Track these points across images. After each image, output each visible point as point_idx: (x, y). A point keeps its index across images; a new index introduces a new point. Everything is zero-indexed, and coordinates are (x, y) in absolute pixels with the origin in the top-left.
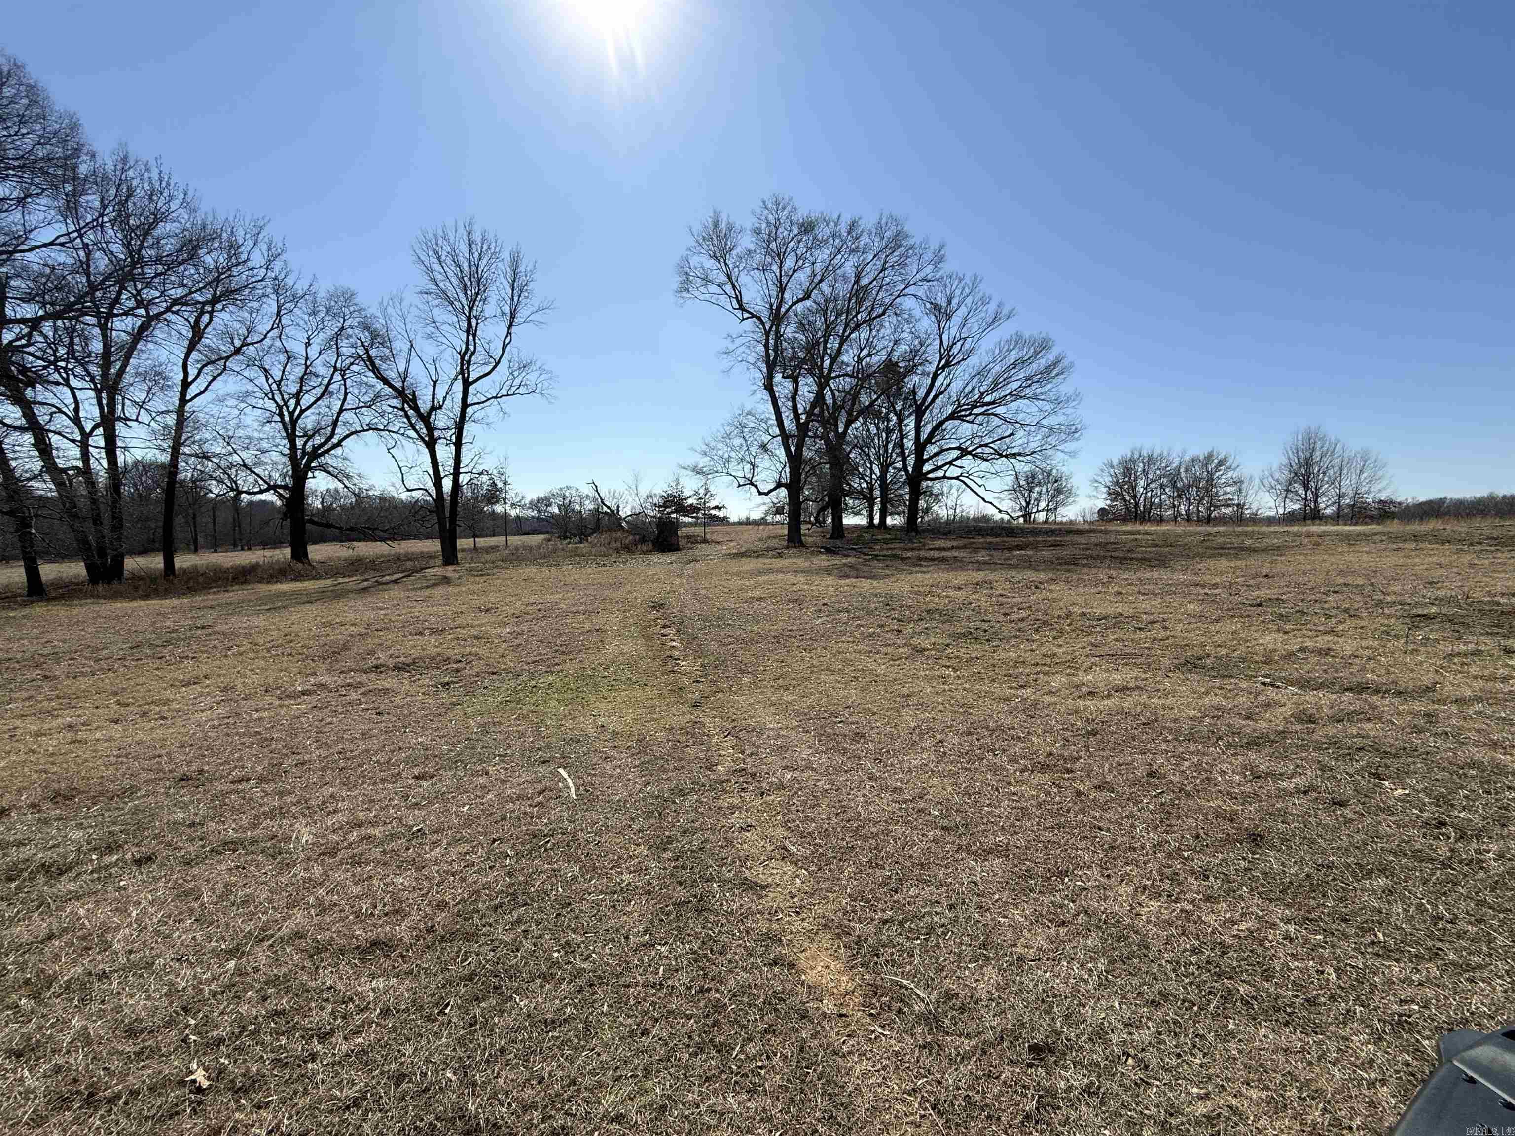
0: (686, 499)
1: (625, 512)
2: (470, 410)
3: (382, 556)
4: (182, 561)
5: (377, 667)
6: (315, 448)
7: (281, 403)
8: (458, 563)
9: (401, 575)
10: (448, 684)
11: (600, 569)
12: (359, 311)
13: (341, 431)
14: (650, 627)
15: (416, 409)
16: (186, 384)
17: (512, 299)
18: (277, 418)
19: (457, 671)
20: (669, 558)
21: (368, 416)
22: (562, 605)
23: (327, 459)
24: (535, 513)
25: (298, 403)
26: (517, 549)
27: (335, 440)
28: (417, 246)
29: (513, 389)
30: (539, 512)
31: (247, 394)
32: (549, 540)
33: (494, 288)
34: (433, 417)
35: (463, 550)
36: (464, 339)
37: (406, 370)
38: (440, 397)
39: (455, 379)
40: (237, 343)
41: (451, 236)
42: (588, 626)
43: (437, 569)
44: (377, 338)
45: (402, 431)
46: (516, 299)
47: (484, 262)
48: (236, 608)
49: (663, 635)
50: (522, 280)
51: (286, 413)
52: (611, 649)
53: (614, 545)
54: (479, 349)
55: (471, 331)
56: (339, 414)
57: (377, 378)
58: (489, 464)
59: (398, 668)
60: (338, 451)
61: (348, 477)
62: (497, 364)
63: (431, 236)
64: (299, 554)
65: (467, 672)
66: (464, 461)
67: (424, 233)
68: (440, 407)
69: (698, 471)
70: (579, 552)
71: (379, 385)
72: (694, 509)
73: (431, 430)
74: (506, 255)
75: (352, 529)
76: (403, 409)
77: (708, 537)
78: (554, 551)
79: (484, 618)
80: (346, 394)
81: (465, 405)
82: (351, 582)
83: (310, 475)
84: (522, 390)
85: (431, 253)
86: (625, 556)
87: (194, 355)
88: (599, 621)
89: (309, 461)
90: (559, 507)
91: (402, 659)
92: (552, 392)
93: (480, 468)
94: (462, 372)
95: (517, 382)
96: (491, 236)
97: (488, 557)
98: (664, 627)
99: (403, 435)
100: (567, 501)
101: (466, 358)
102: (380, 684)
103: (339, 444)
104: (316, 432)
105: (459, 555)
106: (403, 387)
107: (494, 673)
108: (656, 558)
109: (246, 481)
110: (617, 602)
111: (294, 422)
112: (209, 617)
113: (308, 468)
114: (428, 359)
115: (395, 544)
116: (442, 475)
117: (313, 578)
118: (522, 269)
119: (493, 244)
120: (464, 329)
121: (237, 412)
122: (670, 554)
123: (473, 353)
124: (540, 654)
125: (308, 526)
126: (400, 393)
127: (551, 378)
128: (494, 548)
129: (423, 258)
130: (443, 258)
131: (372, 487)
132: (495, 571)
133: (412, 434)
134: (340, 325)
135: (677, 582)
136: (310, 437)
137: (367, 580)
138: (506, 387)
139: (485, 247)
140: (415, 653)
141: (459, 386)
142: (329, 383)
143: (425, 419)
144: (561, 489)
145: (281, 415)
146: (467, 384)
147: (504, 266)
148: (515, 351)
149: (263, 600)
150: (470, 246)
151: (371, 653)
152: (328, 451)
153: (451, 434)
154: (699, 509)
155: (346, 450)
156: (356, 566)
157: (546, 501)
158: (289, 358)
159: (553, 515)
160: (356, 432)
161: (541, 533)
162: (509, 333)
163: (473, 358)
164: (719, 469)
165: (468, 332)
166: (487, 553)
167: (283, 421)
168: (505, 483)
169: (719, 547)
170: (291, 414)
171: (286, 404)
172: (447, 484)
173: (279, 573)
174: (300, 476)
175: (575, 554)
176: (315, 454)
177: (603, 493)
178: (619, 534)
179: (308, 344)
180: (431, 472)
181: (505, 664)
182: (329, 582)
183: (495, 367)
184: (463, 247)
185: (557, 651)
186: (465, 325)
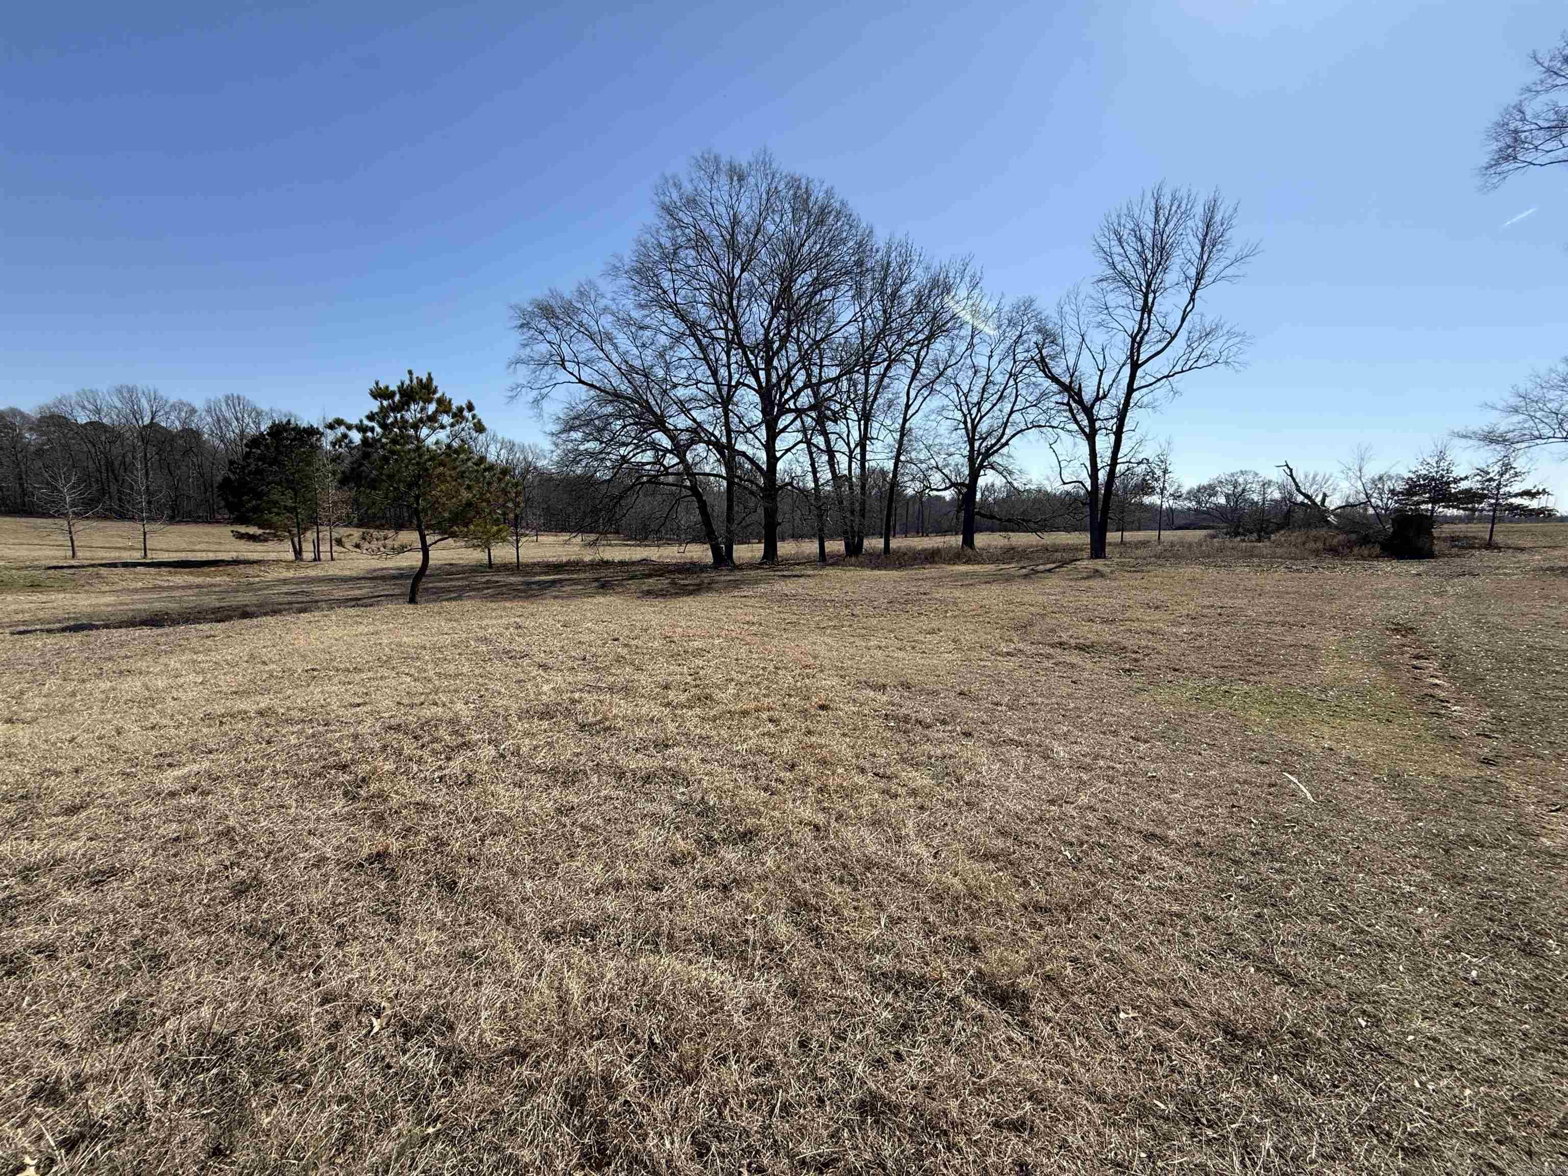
0: (1456, 481)
1: (1334, 502)
2: (1136, 395)
3: (1032, 546)
4: (895, 543)
5: (1061, 644)
6: (988, 449)
7: (966, 412)
8: (1105, 557)
9: (1053, 566)
10: (1129, 670)
11: (1289, 575)
12: (1036, 316)
13: (1009, 432)
14: (1392, 653)
15: (1080, 402)
16: (908, 406)
17: (1201, 258)
18: (962, 426)
19: (1136, 660)
20: (1414, 567)
21: (1033, 414)
22: (1250, 613)
23: (995, 458)
24: (1193, 505)
25: (979, 410)
26: (1172, 545)
27: (1003, 441)
28: (1097, 235)
29: (1190, 363)
30: (1199, 502)
31: (944, 408)
32: (1214, 537)
33: (1180, 252)
34: (1096, 407)
35: (1110, 544)
36: (1138, 318)
37: (1076, 365)
38: (1105, 384)
39: (1124, 365)
40: (941, 367)
41: (1136, 212)
42: (1289, 640)
43: (1086, 562)
44: (1048, 336)
45: (1062, 425)
46: (1205, 258)
47: (1171, 225)
48: (939, 582)
49: (1416, 668)
50: (1217, 229)
51: (969, 420)
52: (1328, 671)
53: (1311, 545)
54: (1154, 325)
55: (1147, 309)
56: (1010, 415)
57: (1047, 376)
58: (1149, 452)
59: (1081, 648)
60: (1005, 450)
61: (1011, 473)
62: (1173, 338)
63: (1114, 216)
64: (968, 541)
65: (1146, 662)
66: (1124, 450)
67: (1107, 217)
68: (1105, 396)
69: (1491, 438)
70: (1256, 552)
71: (1047, 383)
72: (1470, 497)
73: (1092, 421)
74: (1199, 210)
75: (1009, 520)
76: (1068, 404)
77: (1498, 539)
78: (1221, 550)
79: (1157, 615)
80: (1017, 396)
81: (1130, 390)
82: (1012, 568)
83: (982, 472)
84: (1201, 363)
85: (1112, 236)
86: (1328, 561)
87: (916, 383)
88: (1309, 635)
89: (983, 461)
90: (1227, 496)
91: (1082, 641)
92: (1241, 358)
93: (1140, 457)
94: (1131, 356)
95: (1196, 354)
96: (1183, 193)
97: (1139, 552)
98: (1417, 657)
99: (1062, 429)
100: (1240, 489)
101: (1138, 339)
102: (1068, 659)
103: (1007, 443)
104: (989, 434)
105: (1108, 549)
106: (1071, 383)
107: (1175, 670)
108: (1386, 566)
109: (936, 478)
110: (1332, 617)
111: (974, 427)
112: (926, 586)
113: (981, 466)
114: (1097, 348)
115: (1045, 535)
116: (1099, 466)
117: (979, 563)
118: (1218, 218)
119: (1185, 202)
120: (1139, 308)
121: (935, 424)
122: (1415, 563)
123: (1146, 332)
124: (1229, 660)
125: (977, 517)
126: (1066, 388)
127: (1241, 341)
128: (1144, 544)
129: (1103, 244)
130: (1125, 237)
131: (1030, 481)
132: (1149, 567)
133: (1074, 427)
134: (1018, 333)
135: (1437, 602)
136: (984, 439)
137: (1024, 568)
138: (1181, 363)
139: (1174, 208)
140: (1092, 637)
141: (1127, 370)
142: (1005, 389)
143: (1088, 411)
144: (1233, 475)
145: (965, 423)
146: (1135, 366)
147: (1196, 223)
148: (1197, 319)
149: (955, 578)
150: (1157, 213)
151: (1053, 631)
152: (996, 451)
153: (1112, 424)
154: (1485, 496)
155: (1012, 449)
156: (1010, 554)
157: (1211, 490)
158: (975, 373)
159: (1218, 507)
160: (1022, 431)
161: (1205, 528)
162: (1192, 299)
163: (1146, 338)
164: (1547, 432)
165: (1143, 311)
166: (1137, 548)
167: (966, 428)
168: (1165, 472)
169: (1524, 557)
170: (973, 420)
171: (969, 410)
172: (1102, 475)
173: (956, 557)
174: (974, 475)
175: (1250, 555)
176: (988, 454)
177: (1300, 477)
178: (1323, 532)
179: (990, 357)
180: (1088, 464)
181: (1187, 662)
182: (992, 567)
183: (1169, 343)
184: (1149, 218)
185: (1249, 661)
186: (1140, 302)
